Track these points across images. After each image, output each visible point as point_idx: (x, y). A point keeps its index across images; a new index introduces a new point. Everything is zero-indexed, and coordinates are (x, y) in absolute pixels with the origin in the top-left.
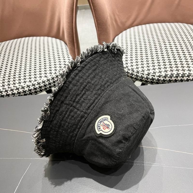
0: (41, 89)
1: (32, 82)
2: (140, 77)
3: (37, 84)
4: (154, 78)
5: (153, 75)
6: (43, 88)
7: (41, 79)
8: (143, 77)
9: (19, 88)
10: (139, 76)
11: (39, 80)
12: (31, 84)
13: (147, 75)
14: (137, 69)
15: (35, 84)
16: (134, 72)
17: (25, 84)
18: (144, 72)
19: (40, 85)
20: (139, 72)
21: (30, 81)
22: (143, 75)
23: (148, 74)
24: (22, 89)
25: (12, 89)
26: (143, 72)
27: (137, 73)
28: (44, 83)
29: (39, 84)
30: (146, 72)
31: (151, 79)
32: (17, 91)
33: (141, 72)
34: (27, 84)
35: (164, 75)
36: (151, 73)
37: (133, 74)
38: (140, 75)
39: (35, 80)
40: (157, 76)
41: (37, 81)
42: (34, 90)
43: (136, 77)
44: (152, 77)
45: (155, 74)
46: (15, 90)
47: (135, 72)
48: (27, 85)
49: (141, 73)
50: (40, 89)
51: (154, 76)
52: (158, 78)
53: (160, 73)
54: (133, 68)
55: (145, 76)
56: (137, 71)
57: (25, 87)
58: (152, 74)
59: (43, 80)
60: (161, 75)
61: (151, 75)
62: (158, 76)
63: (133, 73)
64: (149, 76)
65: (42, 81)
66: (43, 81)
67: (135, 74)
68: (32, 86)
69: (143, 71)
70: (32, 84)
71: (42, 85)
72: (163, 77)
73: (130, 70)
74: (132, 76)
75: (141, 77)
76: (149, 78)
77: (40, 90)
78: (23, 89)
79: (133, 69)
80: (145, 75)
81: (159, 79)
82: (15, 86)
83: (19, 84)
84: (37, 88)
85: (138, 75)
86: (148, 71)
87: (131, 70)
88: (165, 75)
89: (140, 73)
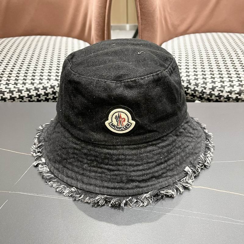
0: (48, 98)
1: (35, 84)
2: (199, 93)
3: (42, 88)
4: (221, 94)
5: (220, 90)
6: (51, 97)
7: (49, 82)
8: (204, 92)
9: (14, 91)
10: (198, 91)
11: (45, 83)
12: (32, 87)
13: (211, 89)
14: (196, 81)
15: (39, 88)
16: (190, 84)
17: (25, 86)
18: (206, 85)
19: (47, 90)
20: (198, 84)
21: (32, 84)
22: (205, 89)
23: (213, 89)
24: (17, 93)
25: (3, 91)
26: (204, 85)
27: (195, 86)
28: (52, 89)
29: (45, 88)
30: (209, 86)
31: (216, 96)
32: (11, 94)
33: (202, 84)
34: (27, 87)
35: (238, 91)
36: (217, 86)
37: (189, 88)
38: (200, 89)
39: (40, 82)
40: (226, 92)
41: (43, 85)
42: (35, 98)
43: (193, 92)
44: (219, 94)
45: (224, 89)
46: (6, 93)
47: (192, 84)
48: (27, 89)
49: (201, 87)
50: (46, 96)
51: (222, 91)
52: (228, 95)
53: (231, 88)
54: (189, 78)
55: (208, 92)
56: (196, 83)
57: (23, 90)
58: (219, 88)
59: (53, 83)
60: (233, 90)
61: (218, 90)
62: (229, 92)
63: (189, 86)
64: (213, 91)
65: (51, 85)
66: (53, 85)
67: (192, 88)
68: (33, 90)
69: (205, 83)
70: (35, 88)
71: (50, 91)
72: (236, 94)
73: (185, 82)
74: (188, 90)
75: (201, 93)
76: (214, 94)
77: (46, 98)
78: (20, 93)
79: (189, 81)
80: (207, 89)
81: (230, 96)
82: (8, 87)
83: (15, 85)
84: (41, 94)
85: (196, 89)
86: (213, 84)
87: (187, 82)
88: (240, 91)
89: (199, 87)
